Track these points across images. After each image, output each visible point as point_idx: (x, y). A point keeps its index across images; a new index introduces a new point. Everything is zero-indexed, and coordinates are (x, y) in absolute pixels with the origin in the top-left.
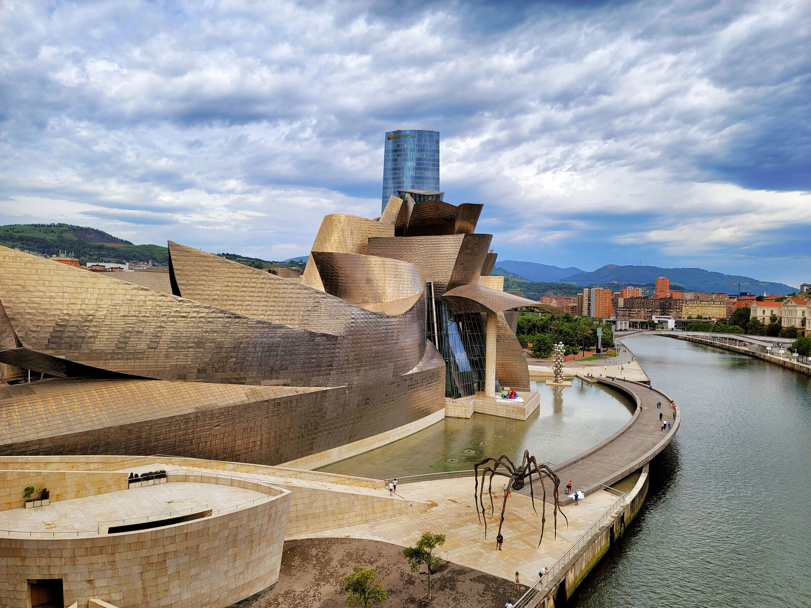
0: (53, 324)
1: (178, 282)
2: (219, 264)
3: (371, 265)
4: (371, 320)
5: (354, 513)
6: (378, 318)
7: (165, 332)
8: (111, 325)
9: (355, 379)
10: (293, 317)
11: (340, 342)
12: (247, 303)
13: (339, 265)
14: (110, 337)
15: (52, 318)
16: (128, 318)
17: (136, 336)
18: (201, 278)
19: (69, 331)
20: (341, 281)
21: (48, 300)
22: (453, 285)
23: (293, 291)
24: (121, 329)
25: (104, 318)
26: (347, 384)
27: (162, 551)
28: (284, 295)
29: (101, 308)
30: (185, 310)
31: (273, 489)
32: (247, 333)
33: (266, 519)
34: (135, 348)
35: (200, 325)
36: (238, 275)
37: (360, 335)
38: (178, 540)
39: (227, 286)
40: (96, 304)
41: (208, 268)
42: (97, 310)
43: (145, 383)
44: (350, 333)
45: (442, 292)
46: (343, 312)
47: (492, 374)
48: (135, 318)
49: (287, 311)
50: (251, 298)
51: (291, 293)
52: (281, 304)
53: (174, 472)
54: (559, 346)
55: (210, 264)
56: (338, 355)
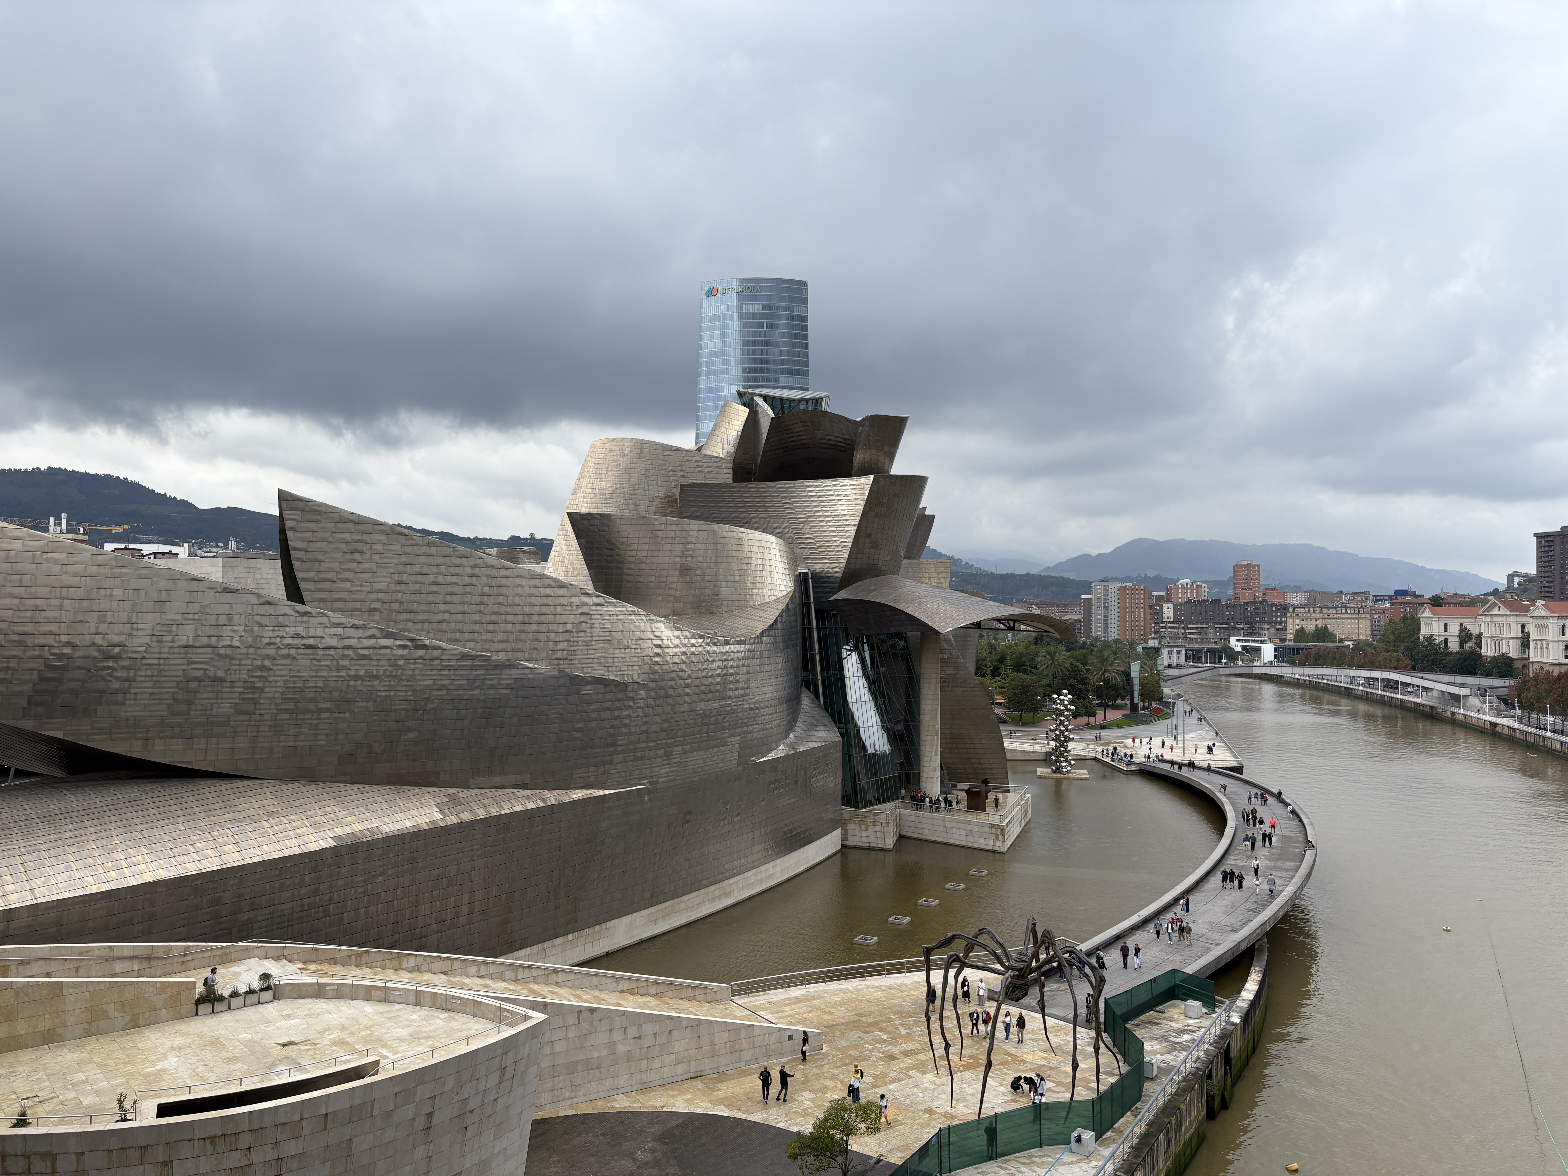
0: (38, 664)
1: (299, 575)
2: (383, 538)
3: (689, 539)
4: (693, 649)
5: (672, 1057)
6: (708, 644)
7: (271, 679)
8: (159, 665)
9: (663, 771)
10: (535, 645)
11: (631, 695)
12: (440, 617)
13: (625, 540)
14: (157, 690)
15: (37, 653)
16: (194, 650)
17: (209, 689)
18: (346, 566)
19: (73, 680)
20: (629, 572)
21: (29, 614)
22: (851, 576)
23: (533, 591)
24: (180, 673)
25: (145, 652)
26: (645, 781)
27: (272, 1155)
28: (517, 600)
29: (138, 630)
30: (312, 632)
31: (507, 1010)
32: (440, 680)
33: (494, 1079)
34: (208, 712)
35: (346, 663)
36: (423, 559)
37: (673, 679)
38: (306, 1130)
39: (399, 582)
40: (129, 622)
41: (360, 546)
42: (130, 634)
43: (228, 786)
44: (652, 677)
45: (828, 592)
46: (638, 634)
47: (933, 758)
48: (210, 650)
49: (523, 632)
50: (447, 608)
51: (531, 595)
52: (510, 618)
53: (293, 977)
54: (1062, 697)
55: (365, 537)
56: (626, 721)
